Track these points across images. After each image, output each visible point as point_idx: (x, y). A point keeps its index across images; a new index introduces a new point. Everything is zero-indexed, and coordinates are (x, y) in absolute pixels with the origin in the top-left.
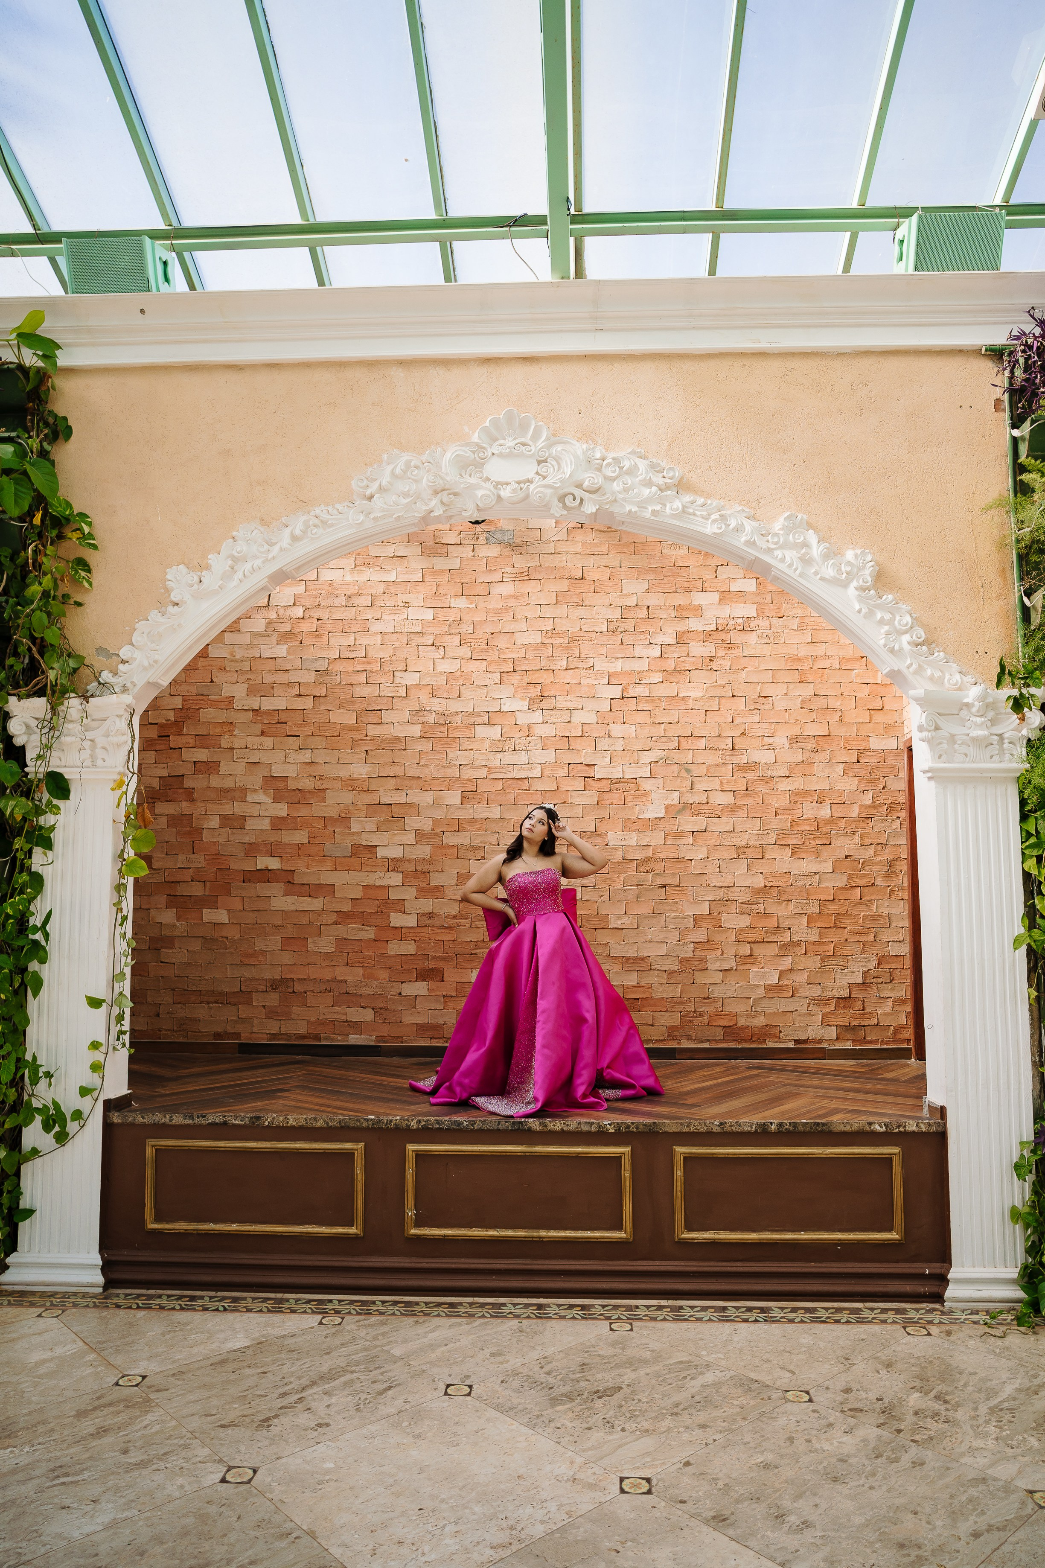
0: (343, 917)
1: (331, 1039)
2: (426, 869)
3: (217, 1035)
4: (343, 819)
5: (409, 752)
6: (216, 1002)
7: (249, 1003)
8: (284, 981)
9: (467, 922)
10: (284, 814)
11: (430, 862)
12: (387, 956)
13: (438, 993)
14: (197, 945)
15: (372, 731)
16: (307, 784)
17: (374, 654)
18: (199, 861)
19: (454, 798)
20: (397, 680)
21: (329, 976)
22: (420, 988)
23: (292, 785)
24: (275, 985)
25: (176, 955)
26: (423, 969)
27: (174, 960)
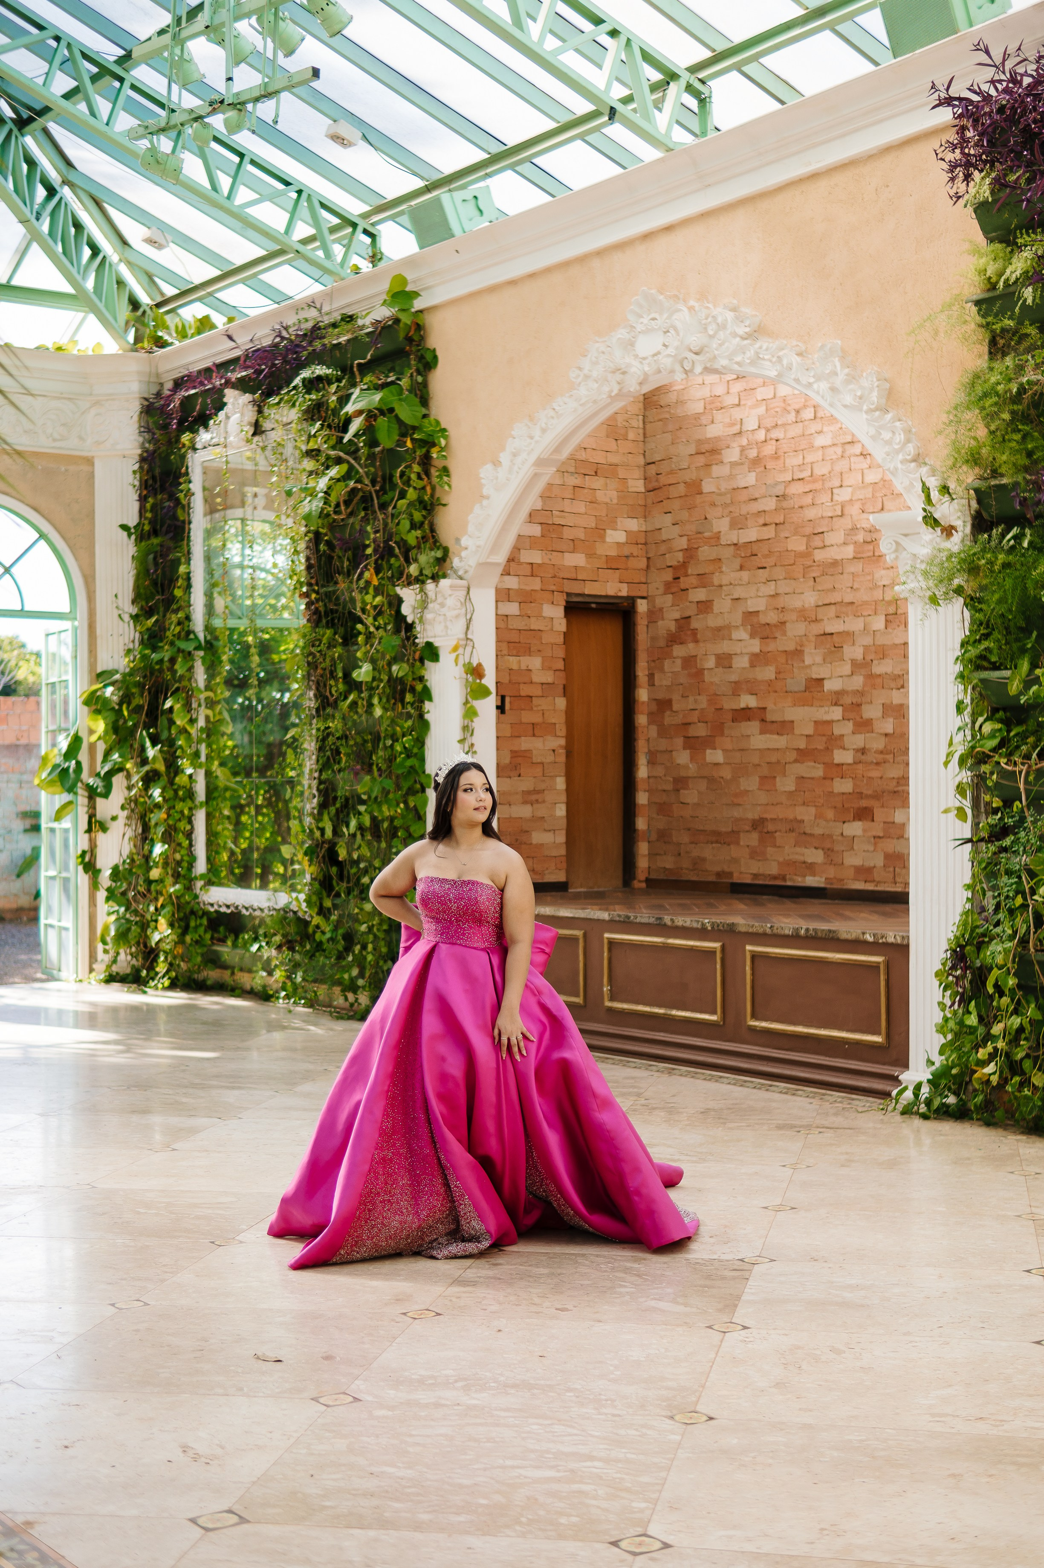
0: (803, 755)
1: (794, 881)
2: (859, 701)
3: (718, 874)
4: (798, 653)
5: (845, 575)
6: (717, 842)
7: (737, 843)
8: (762, 821)
9: (890, 757)
10: (757, 650)
11: (861, 693)
12: (831, 793)
13: (870, 834)
14: (703, 785)
15: (819, 555)
16: (772, 618)
17: (820, 470)
18: (703, 702)
19: (879, 623)
20: (836, 497)
21: (791, 817)
22: (855, 828)
23: (763, 619)
24: (758, 824)
25: (691, 796)
26: (859, 808)
27: (688, 801)
